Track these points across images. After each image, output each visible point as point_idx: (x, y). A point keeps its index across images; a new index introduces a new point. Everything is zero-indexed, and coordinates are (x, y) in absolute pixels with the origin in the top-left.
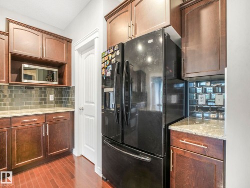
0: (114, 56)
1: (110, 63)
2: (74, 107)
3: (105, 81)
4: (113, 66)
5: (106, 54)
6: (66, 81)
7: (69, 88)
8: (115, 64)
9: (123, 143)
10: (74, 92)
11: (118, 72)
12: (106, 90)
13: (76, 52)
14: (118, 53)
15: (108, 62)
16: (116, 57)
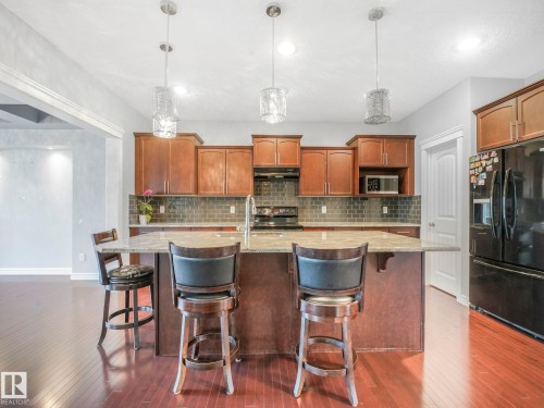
0: (489, 162)
1: (484, 170)
2: (419, 222)
3: (476, 191)
4: (489, 174)
5: (478, 159)
6: (408, 189)
7: (410, 198)
8: (492, 172)
9: (503, 262)
10: (419, 203)
11: (496, 182)
12: (476, 201)
13: (424, 153)
14: (496, 160)
15: (481, 169)
16: (493, 164)
